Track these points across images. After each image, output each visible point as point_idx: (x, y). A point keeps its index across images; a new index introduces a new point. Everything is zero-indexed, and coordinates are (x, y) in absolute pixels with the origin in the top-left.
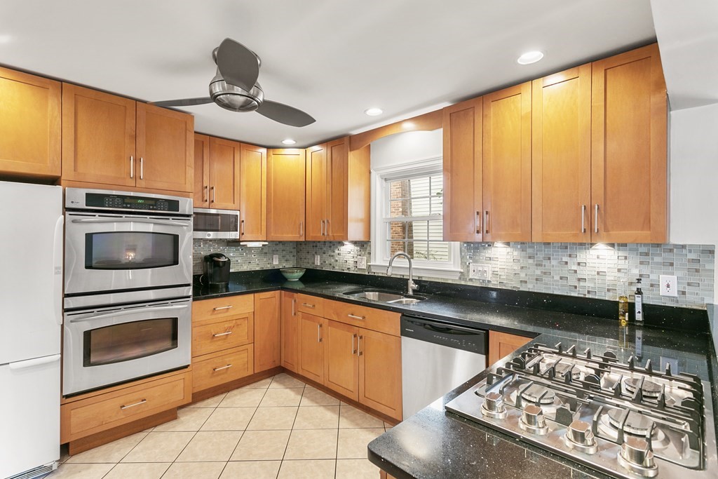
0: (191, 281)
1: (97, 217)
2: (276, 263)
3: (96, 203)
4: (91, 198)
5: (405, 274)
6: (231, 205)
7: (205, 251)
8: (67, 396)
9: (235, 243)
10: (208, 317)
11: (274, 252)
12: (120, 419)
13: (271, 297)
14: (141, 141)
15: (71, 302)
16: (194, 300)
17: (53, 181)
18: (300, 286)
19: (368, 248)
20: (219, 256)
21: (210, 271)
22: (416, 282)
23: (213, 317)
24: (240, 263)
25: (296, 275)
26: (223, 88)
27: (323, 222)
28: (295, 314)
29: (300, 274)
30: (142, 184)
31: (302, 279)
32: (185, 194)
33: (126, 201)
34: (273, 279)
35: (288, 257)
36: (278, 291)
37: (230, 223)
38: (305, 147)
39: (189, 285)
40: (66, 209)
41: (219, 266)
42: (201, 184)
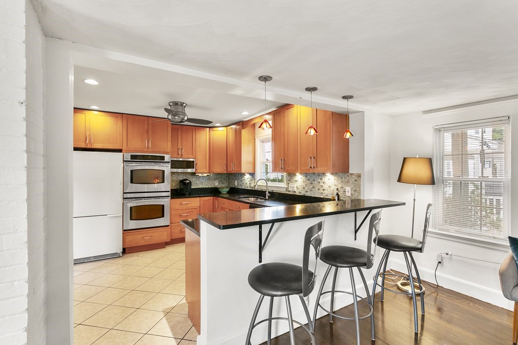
0: (170, 190)
1: (134, 164)
2: (216, 184)
4: (133, 157)
5: (264, 189)
6: (191, 156)
7: (181, 178)
8: (125, 230)
9: (193, 174)
10: (178, 206)
11: (215, 179)
12: (142, 243)
13: (209, 199)
14: (150, 132)
15: (126, 196)
16: (171, 198)
17: (120, 151)
18: (227, 196)
19: (254, 176)
20: (186, 180)
21: (182, 187)
22: (269, 192)
23: (181, 206)
24: (196, 184)
25: (224, 190)
27: (233, 163)
28: (218, 208)
29: (227, 190)
30: (151, 150)
31: (228, 193)
32: (167, 153)
33: (145, 157)
34: (214, 192)
35: (223, 181)
36: (212, 197)
37: (190, 164)
38: (226, 126)
39: (169, 191)
40: (124, 161)
41: (186, 185)
42: (177, 147)
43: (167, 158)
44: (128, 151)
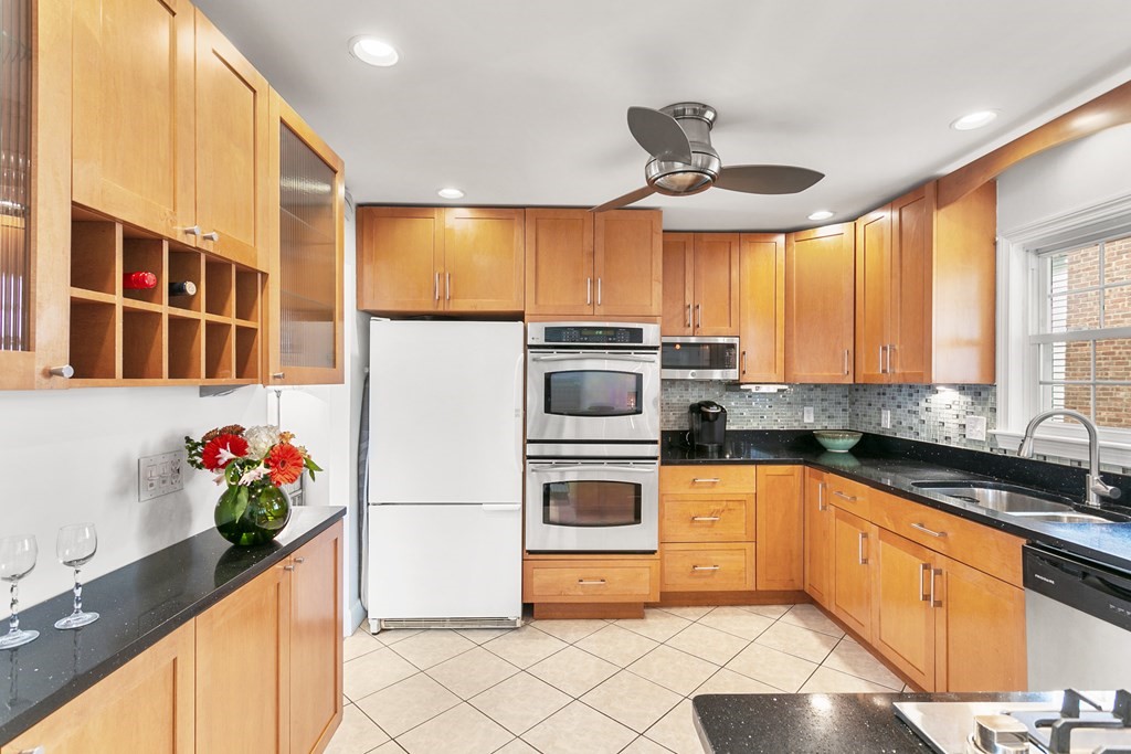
0: (657, 437)
1: (555, 355)
2: (809, 419)
3: (558, 338)
4: (551, 333)
5: (1075, 458)
6: (725, 329)
7: (695, 397)
8: (530, 552)
9: (733, 386)
10: (684, 490)
11: (804, 403)
12: (577, 595)
13: (789, 474)
14: (600, 257)
15: (532, 450)
16: (662, 464)
17: (517, 317)
18: (851, 463)
19: (991, 399)
20: (709, 404)
21: (697, 426)
23: (692, 491)
24: (742, 417)
25: (840, 442)
26: (661, 169)
27: (884, 349)
28: (824, 508)
29: (852, 442)
30: (600, 311)
31: (855, 452)
32: (649, 319)
33: (584, 333)
34: (804, 447)
35: (832, 411)
36: (798, 468)
37: (720, 356)
38: (853, 219)
39: (655, 442)
40: (527, 347)
41: (708, 420)
42: (681, 302)
43: (651, 335)
44: (538, 317)
